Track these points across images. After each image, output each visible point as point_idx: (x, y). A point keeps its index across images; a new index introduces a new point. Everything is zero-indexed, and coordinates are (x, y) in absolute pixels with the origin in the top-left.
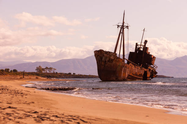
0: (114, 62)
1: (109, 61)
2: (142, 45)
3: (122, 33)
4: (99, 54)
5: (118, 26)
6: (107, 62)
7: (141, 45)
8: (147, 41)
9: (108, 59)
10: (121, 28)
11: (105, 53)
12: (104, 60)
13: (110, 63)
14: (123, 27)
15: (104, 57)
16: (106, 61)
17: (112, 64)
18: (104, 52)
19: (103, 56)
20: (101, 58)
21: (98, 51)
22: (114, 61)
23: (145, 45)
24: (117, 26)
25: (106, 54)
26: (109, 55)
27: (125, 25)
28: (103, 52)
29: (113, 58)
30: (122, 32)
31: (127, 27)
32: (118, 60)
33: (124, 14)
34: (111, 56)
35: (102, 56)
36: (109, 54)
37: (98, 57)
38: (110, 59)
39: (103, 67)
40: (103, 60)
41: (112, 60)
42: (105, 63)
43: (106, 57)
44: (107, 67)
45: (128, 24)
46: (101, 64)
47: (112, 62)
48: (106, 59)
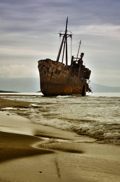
0: (61, 74)
1: (56, 72)
3: (65, 42)
4: (45, 64)
5: (61, 34)
7: (77, 58)
8: (84, 54)
9: (55, 70)
11: (52, 63)
12: (51, 72)
13: (57, 75)
14: (65, 36)
15: (51, 67)
16: (53, 72)
18: (52, 62)
19: (50, 66)
20: (48, 69)
21: (44, 60)
22: (61, 73)
23: (82, 58)
26: (56, 65)
27: (68, 33)
28: (50, 61)
29: (61, 70)
30: (64, 41)
31: (71, 35)
32: (65, 72)
33: (67, 21)
34: (58, 66)
36: (56, 64)
37: (44, 67)
38: (57, 71)
39: (49, 79)
40: (50, 71)
41: (59, 72)
42: (52, 75)
43: (54, 67)
44: (53, 80)
45: (71, 32)
46: (48, 76)
47: (59, 74)
48: (53, 70)
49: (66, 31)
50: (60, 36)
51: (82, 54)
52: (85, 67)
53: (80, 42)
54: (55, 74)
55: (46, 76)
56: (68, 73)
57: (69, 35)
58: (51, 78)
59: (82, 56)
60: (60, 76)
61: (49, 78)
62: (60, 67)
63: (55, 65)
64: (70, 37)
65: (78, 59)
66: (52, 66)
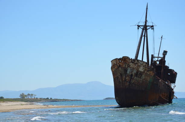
0: (143, 77)
1: (136, 75)
2: (160, 57)
3: (144, 36)
4: (121, 64)
5: (139, 26)
6: (133, 77)
7: (158, 57)
8: (167, 52)
9: (135, 72)
10: (143, 29)
11: (132, 62)
12: (130, 74)
13: (138, 79)
14: (145, 28)
15: (129, 68)
16: (132, 75)
17: (140, 79)
18: (130, 61)
19: (129, 66)
20: (126, 70)
21: (120, 59)
22: (143, 75)
23: (164, 57)
24: (137, 27)
25: (133, 64)
26: (137, 65)
28: (128, 60)
29: (143, 71)
30: (144, 34)
31: (152, 26)
32: (149, 73)
33: (147, 8)
34: (139, 66)
35: (126, 66)
36: (137, 63)
37: (120, 68)
38: (137, 72)
40: (128, 72)
41: (141, 74)
42: (131, 78)
43: (133, 68)
44: (133, 85)
45: (153, 23)
46: (125, 80)
47: (141, 77)
48: (132, 72)
49: (146, 21)
50: (138, 28)
51: (165, 53)
52: (169, 68)
53: (162, 37)
54: (135, 77)
55: (124, 79)
56: (153, 75)
57: (150, 27)
58: (130, 82)
59: (165, 54)
60: (142, 80)
61: (127, 83)
62: (142, 68)
63: (135, 65)
64: (152, 29)
65: (160, 59)
66: (131, 66)
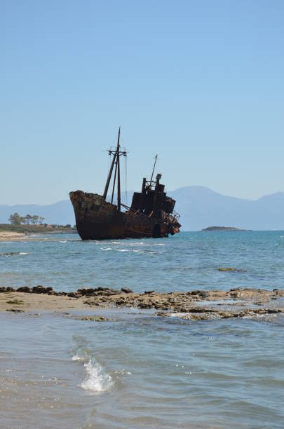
2: (153, 182)
4: (76, 198)
5: (111, 152)
6: (88, 210)
7: (151, 182)
8: (161, 175)
9: (90, 205)
10: (115, 155)
12: (85, 208)
14: (117, 154)
15: (83, 202)
17: (96, 213)
18: (85, 195)
20: (80, 204)
21: (75, 192)
22: (100, 209)
23: (159, 181)
25: (88, 198)
26: (92, 199)
27: (121, 150)
28: (82, 194)
29: (99, 204)
30: (116, 161)
31: (125, 153)
32: (107, 207)
33: (119, 133)
34: (95, 200)
36: (92, 197)
38: (93, 206)
40: (83, 206)
43: (88, 202)
44: (89, 218)
47: (97, 210)
48: (87, 206)
49: (118, 148)
50: (110, 154)
51: (159, 176)
52: (167, 196)
54: (91, 211)
56: (113, 209)
58: (85, 216)
60: (99, 213)
66: (86, 200)
